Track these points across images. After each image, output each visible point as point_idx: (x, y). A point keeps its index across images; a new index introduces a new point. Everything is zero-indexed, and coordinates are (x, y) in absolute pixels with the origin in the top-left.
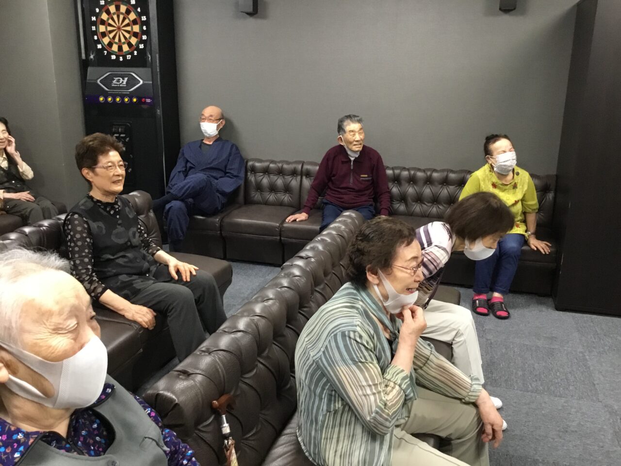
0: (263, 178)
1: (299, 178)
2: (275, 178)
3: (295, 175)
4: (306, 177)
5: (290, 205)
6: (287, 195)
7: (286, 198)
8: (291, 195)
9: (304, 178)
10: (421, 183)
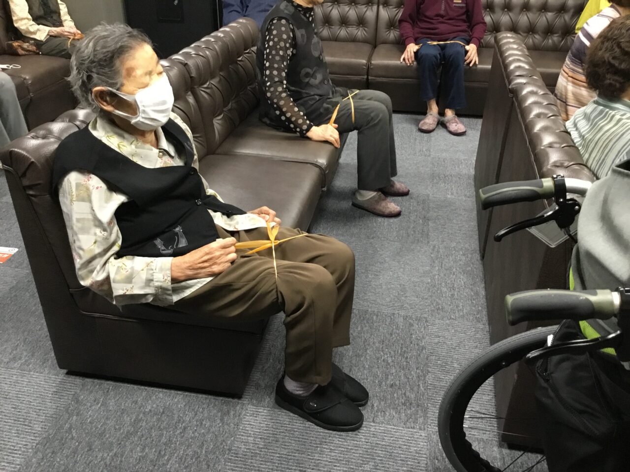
0: (332, 9)
1: (375, 7)
2: (347, 8)
3: (370, 4)
4: (384, 7)
5: (365, 41)
6: (361, 28)
7: (359, 33)
8: (366, 29)
9: (381, 7)
10: (517, 10)
